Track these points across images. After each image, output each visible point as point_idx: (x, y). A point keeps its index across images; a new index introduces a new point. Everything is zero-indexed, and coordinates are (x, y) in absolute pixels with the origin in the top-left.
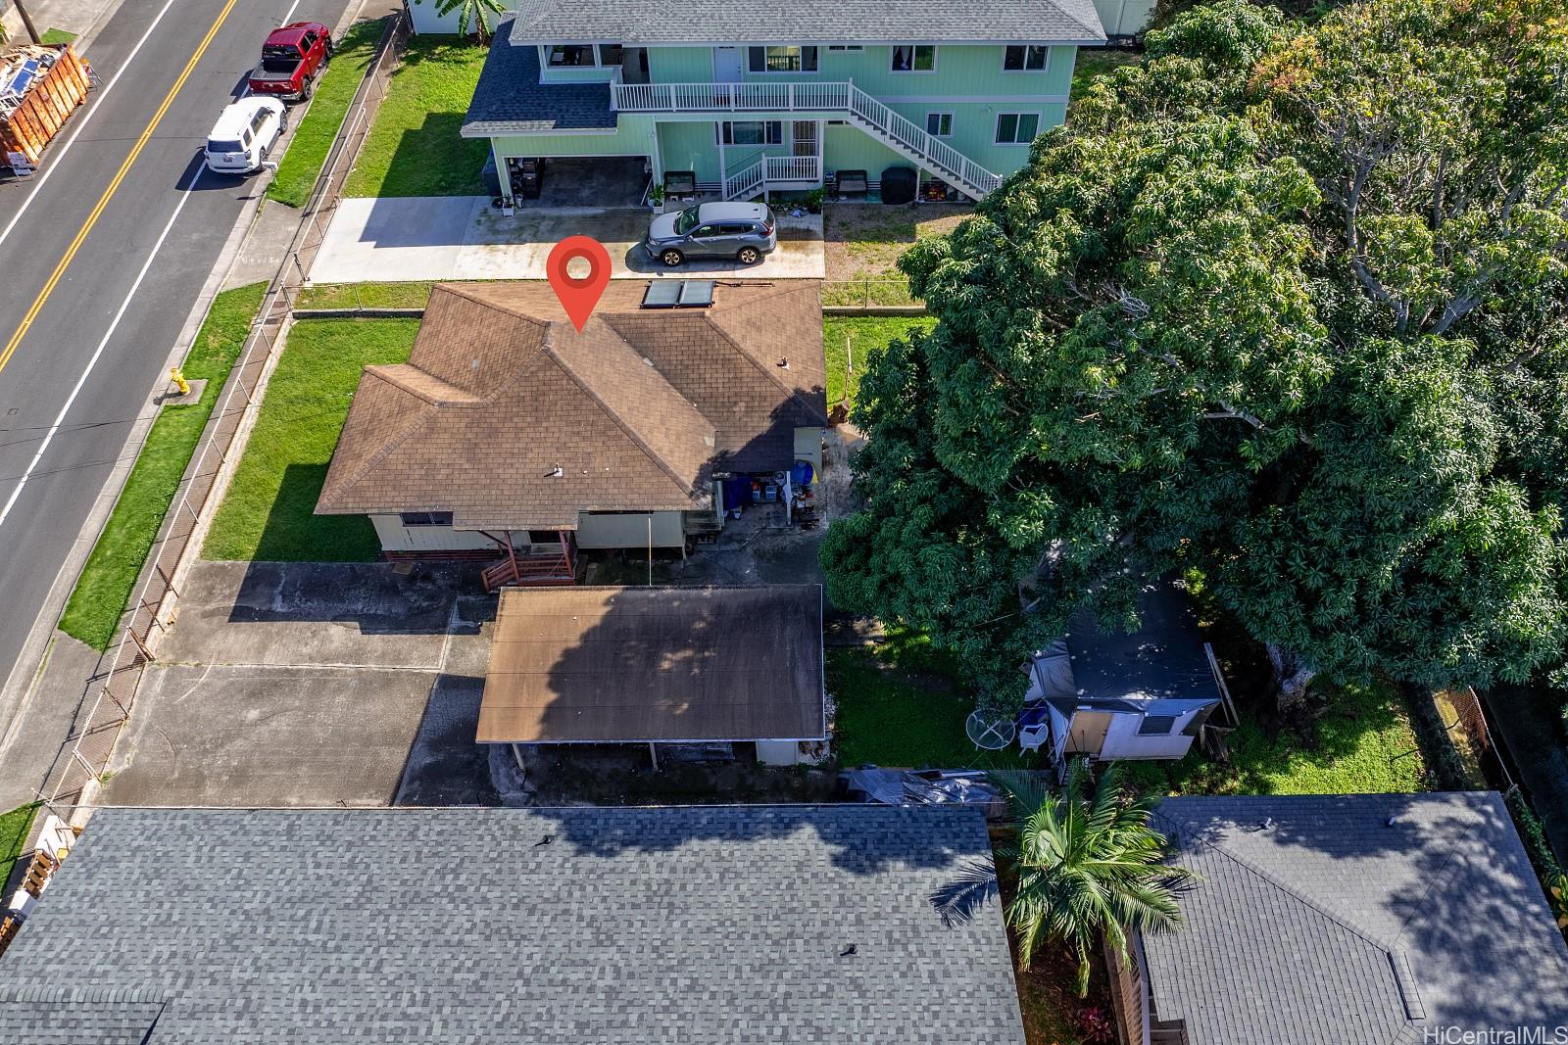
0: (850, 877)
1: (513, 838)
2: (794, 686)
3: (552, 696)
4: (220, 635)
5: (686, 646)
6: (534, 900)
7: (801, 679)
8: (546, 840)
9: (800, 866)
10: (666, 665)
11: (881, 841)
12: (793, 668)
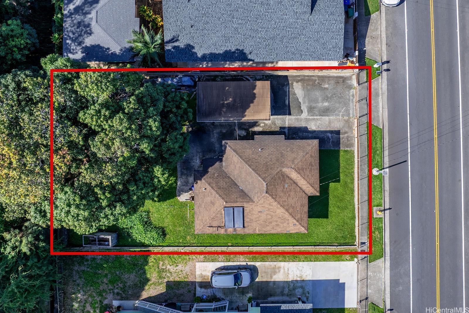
0: (192, 44)
1: (257, 54)
2: (203, 94)
3: (255, 91)
4: (341, 127)
5: (227, 104)
6: (250, 38)
7: (202, 96)
8: (250, 53)
9: (201, 47)
10: (231, 99)
11: (186, 53)
12: (204, 99)
